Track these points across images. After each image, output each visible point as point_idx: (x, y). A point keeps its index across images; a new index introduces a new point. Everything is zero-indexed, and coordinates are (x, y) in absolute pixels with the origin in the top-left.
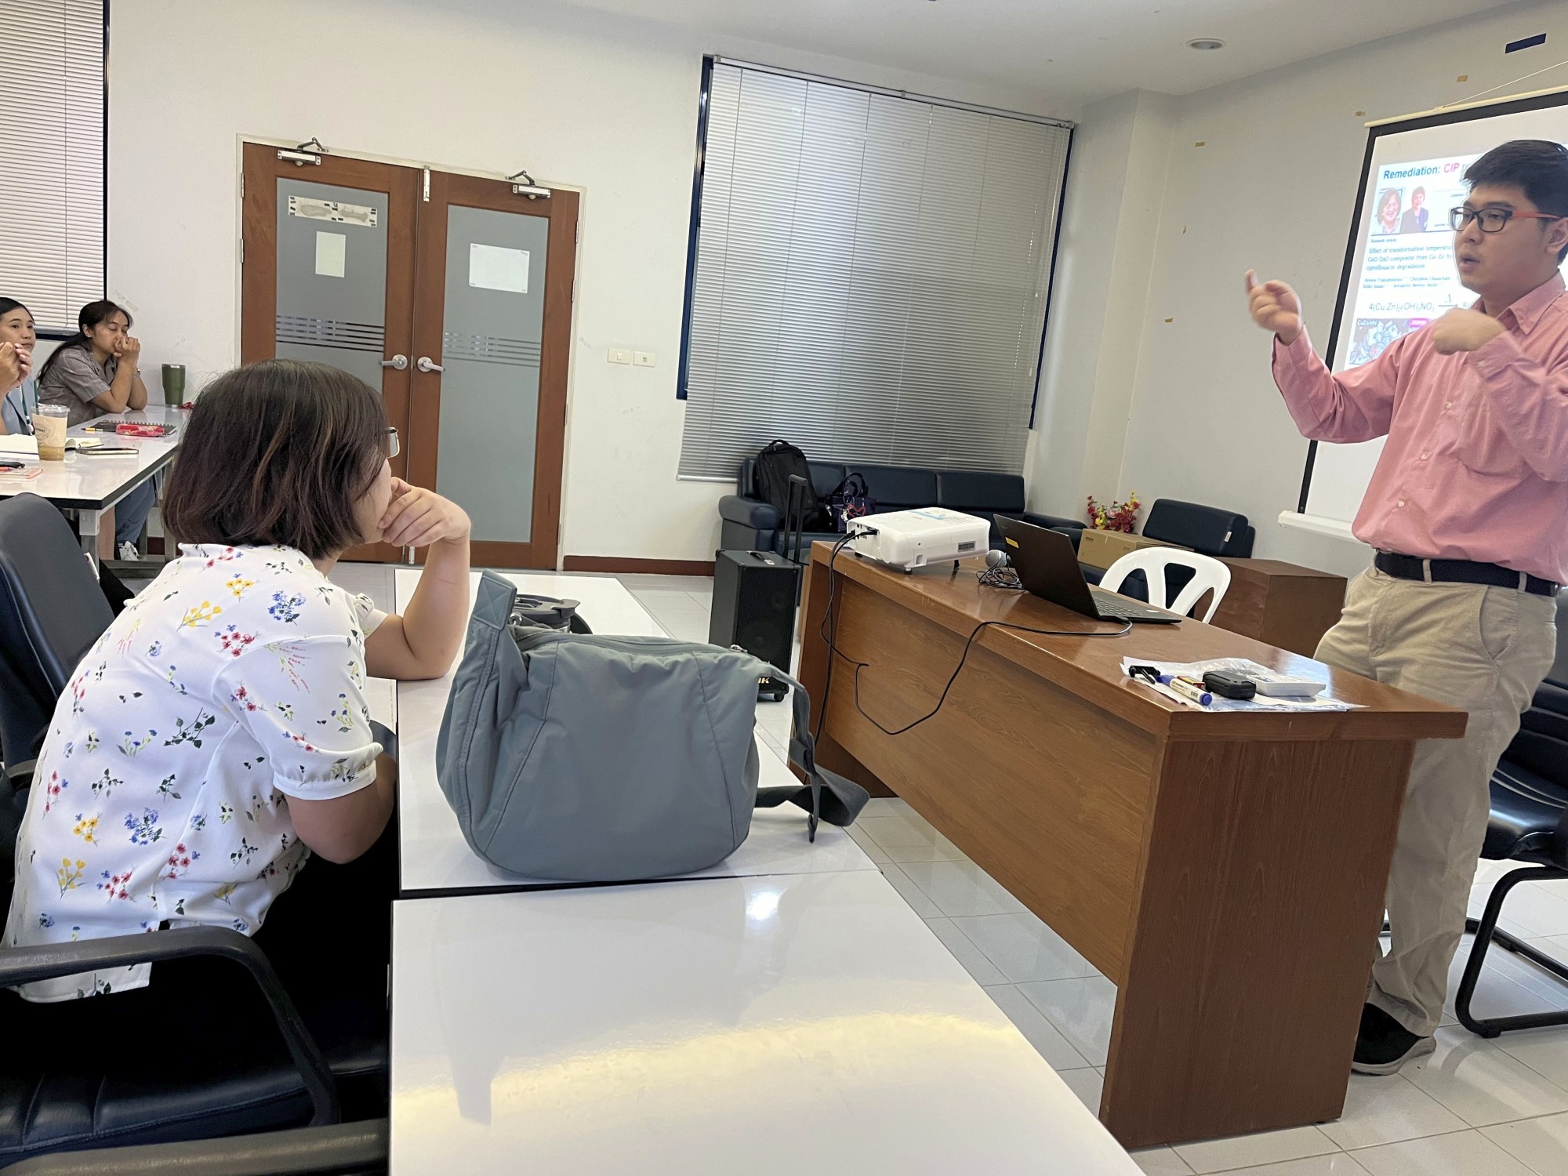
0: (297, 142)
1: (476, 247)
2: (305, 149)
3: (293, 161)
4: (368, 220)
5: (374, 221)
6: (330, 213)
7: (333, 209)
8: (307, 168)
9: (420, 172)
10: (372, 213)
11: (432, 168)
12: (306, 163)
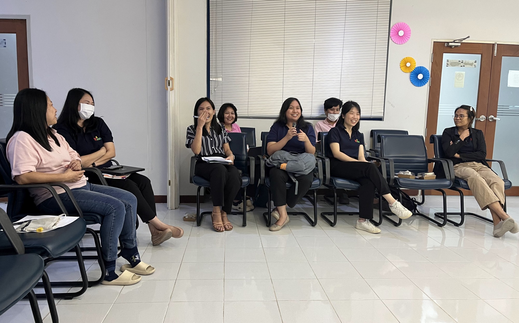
0: (454, 39)
1: (511, 71)
2: (456, 41)
3: (451, 47)
4: (474, 65)
5: (475, 65)
6: (460, 64)
7: (462, 62)
8: (456, 48)
9: (493, 45)
10: (475, 62)
11: (498, 43)
12: (456, 46)
